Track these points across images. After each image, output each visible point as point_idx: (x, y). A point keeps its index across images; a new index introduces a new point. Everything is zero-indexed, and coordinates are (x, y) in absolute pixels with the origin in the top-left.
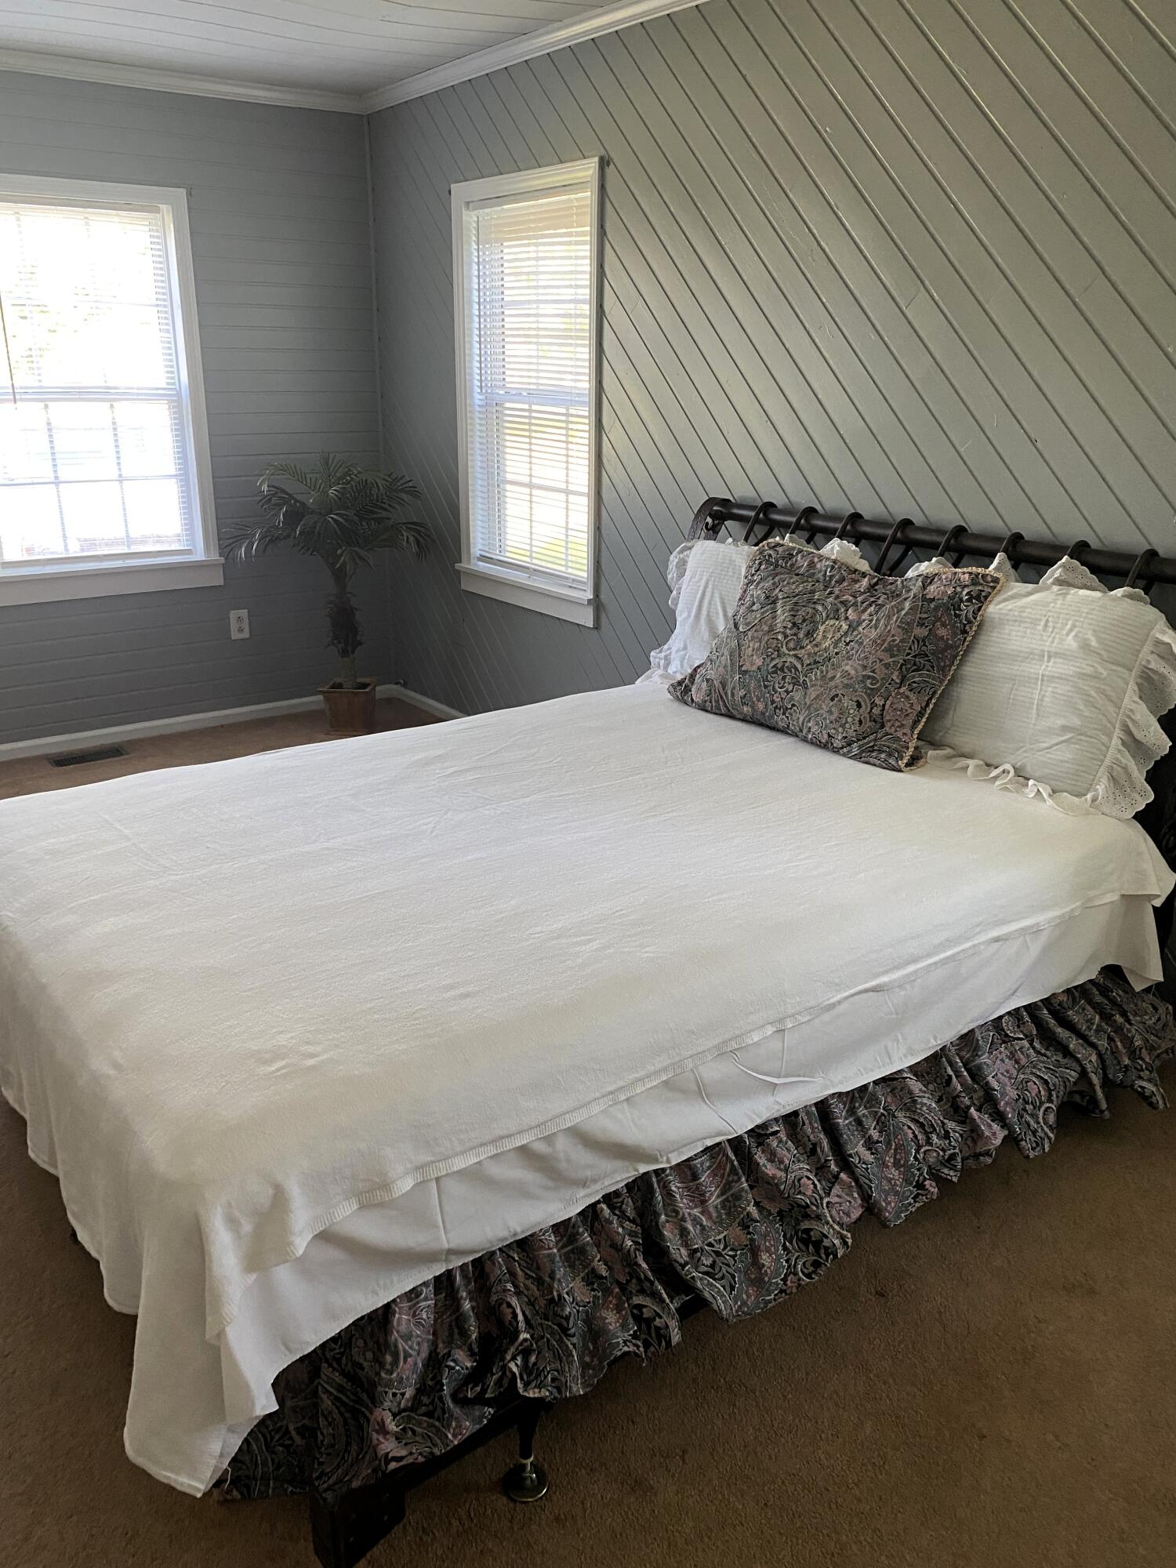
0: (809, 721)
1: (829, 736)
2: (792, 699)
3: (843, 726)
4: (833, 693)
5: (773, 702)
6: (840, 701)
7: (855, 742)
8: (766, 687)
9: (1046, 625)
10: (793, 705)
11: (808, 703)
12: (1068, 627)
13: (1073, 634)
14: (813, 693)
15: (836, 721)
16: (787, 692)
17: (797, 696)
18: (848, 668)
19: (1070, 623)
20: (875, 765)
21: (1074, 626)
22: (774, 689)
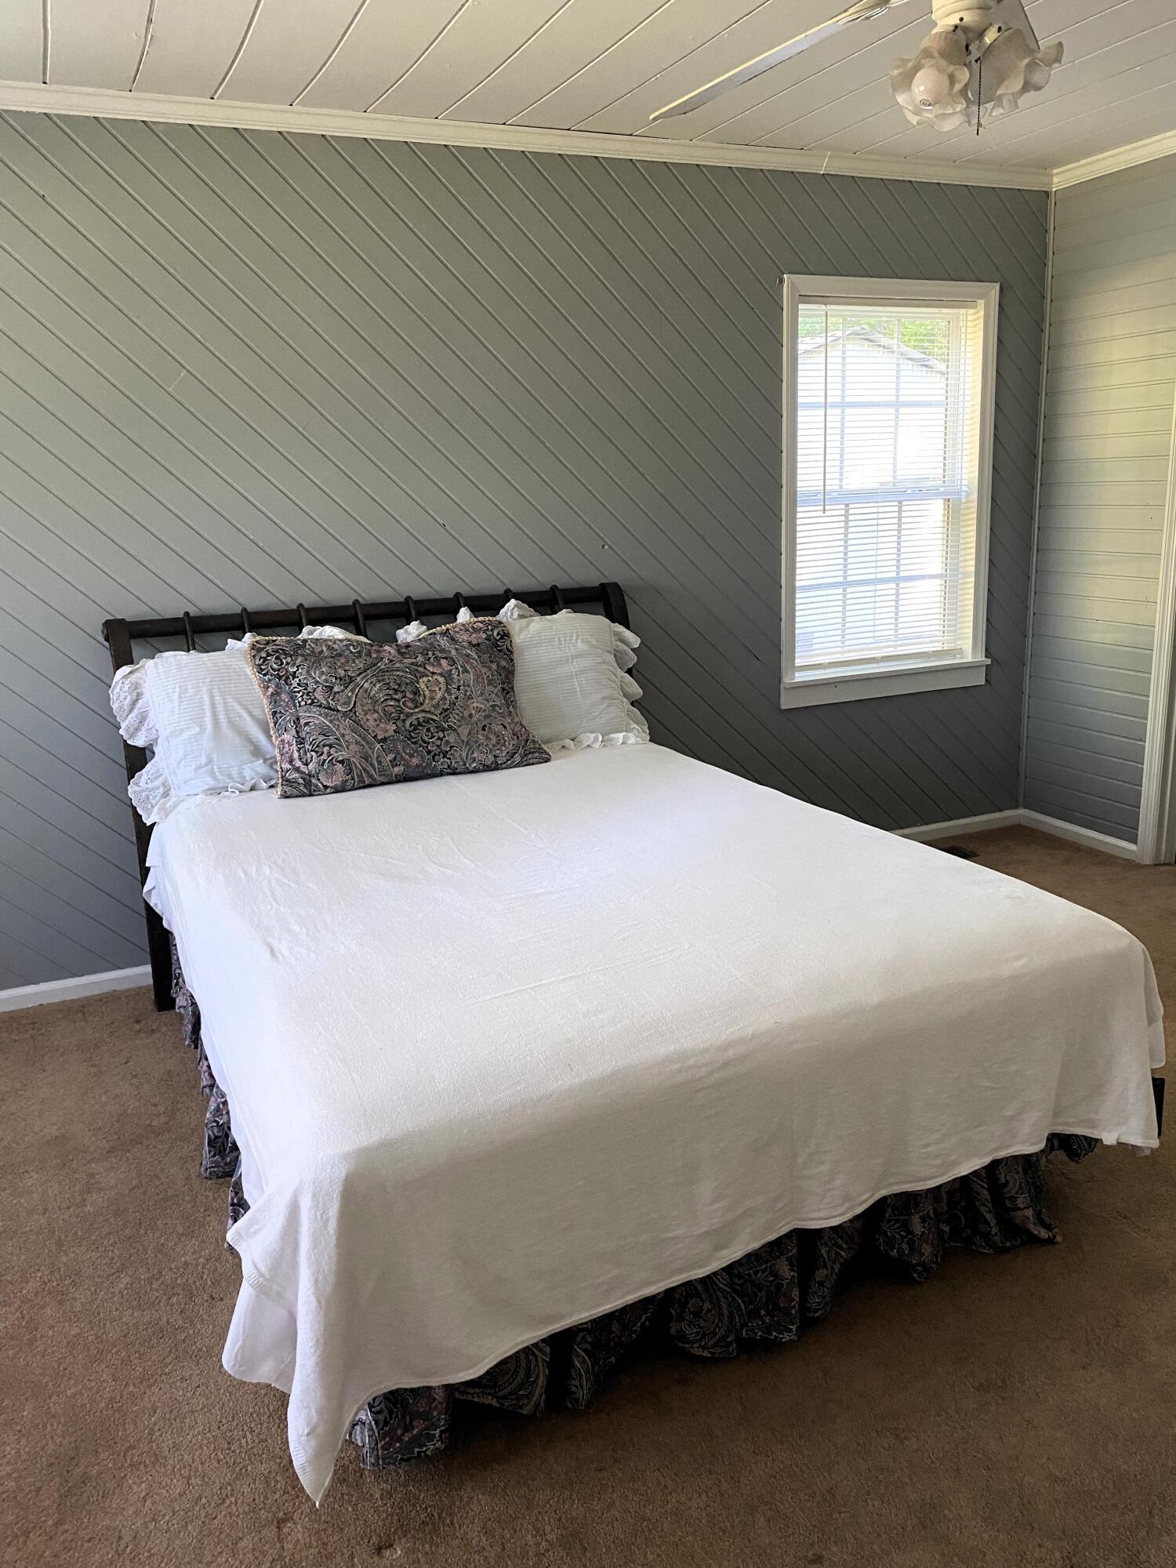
0: (473, 753)
1: (495, 756)
2: (448, 742)
3: (504, 745)
4: (480, 725)
5: (429, 752)
6: (490, 728)
7: (515, 753)
8: (414, 743)
9: (560, 641)
10: (451, 747)
11: (465, 740)
12: (574, 638)
13: (579, 641)
14: (464, 731)
15: (498, 743)
16: (441, 739)
17: (452, 738)
18: (475, 705)
19: (574, 635)
20: (533, 764)
21: (577, 636)
22: (425, 742)
